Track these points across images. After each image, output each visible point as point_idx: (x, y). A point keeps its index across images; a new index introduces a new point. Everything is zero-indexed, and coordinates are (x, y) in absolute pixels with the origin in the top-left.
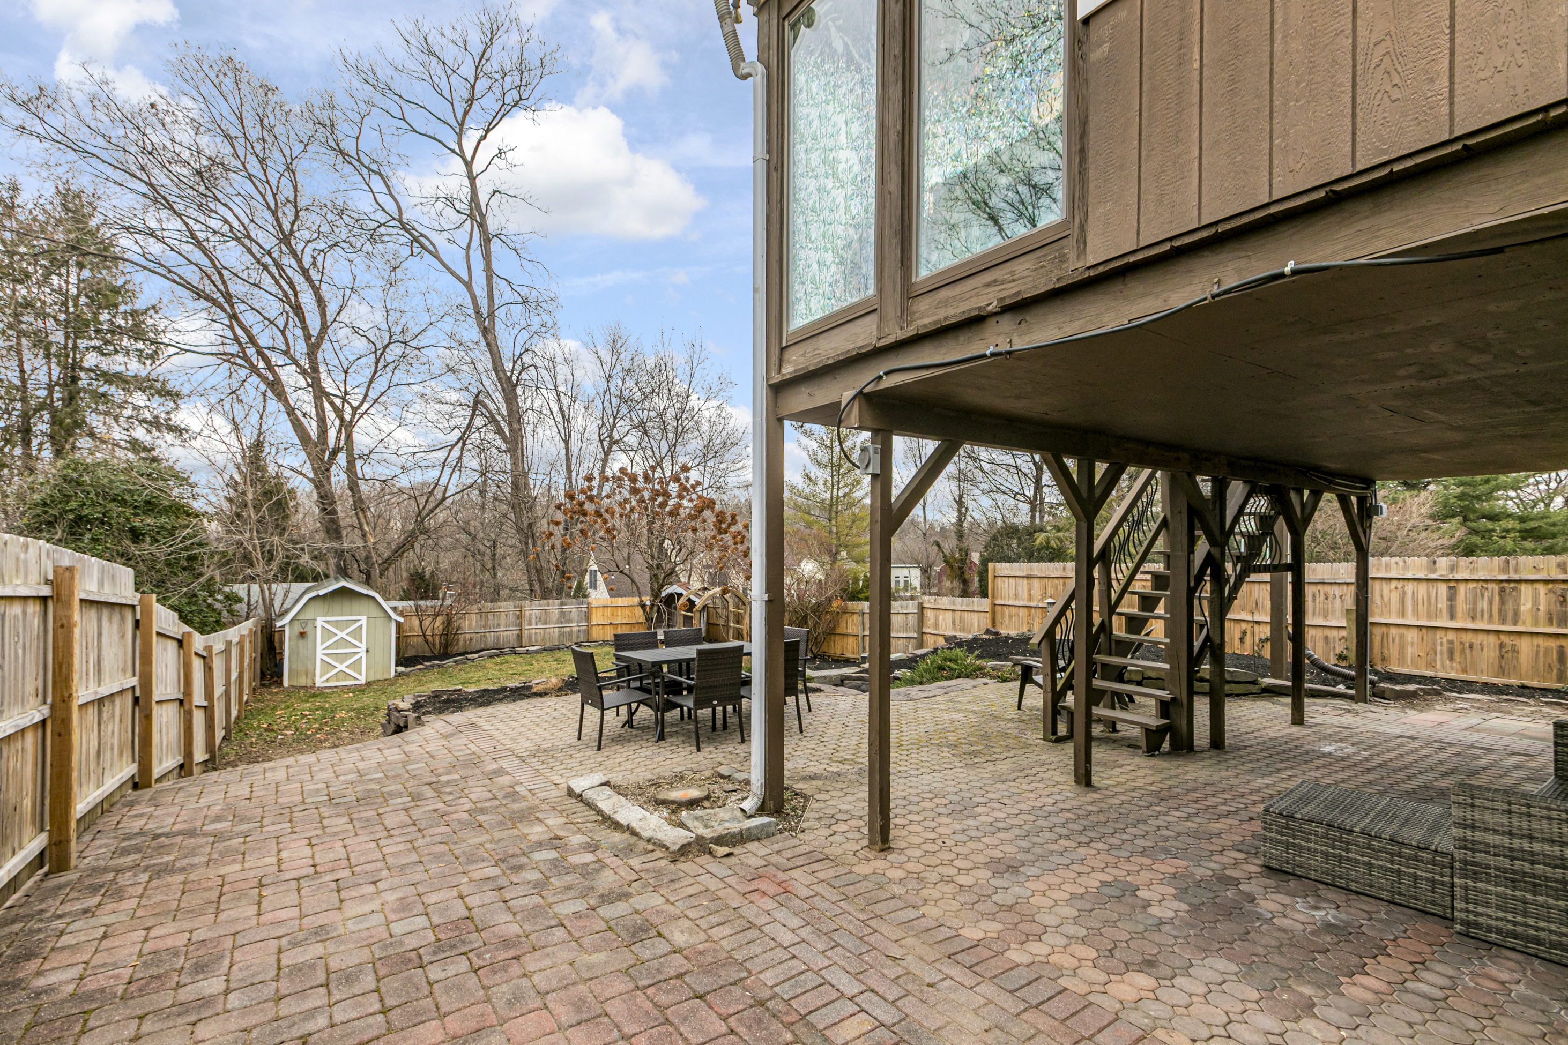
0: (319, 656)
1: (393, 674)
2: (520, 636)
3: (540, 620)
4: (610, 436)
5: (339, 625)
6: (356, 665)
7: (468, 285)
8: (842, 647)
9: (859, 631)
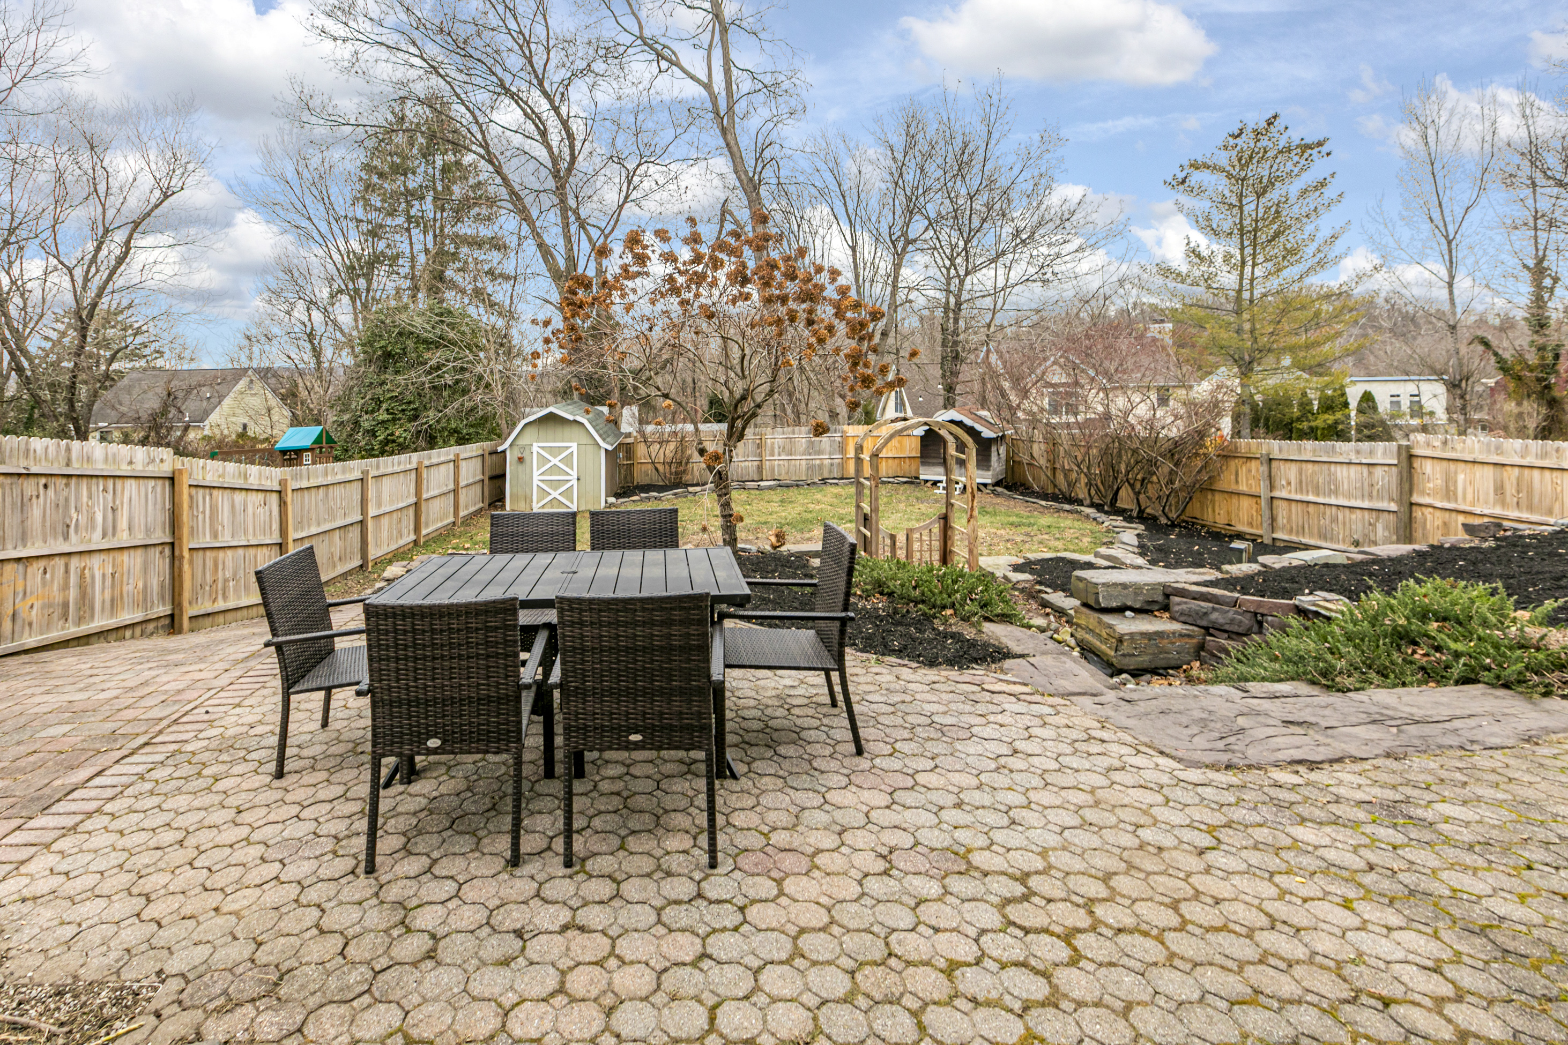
0: (535, 482)
1: (603, 504)
2: (760, 468)
3: (783, 450)
4: (905, 234)
5: (554, 451)
6: (567, 493)
7: (708, 86)
8: (1228, 513)
9: (1263, 490)
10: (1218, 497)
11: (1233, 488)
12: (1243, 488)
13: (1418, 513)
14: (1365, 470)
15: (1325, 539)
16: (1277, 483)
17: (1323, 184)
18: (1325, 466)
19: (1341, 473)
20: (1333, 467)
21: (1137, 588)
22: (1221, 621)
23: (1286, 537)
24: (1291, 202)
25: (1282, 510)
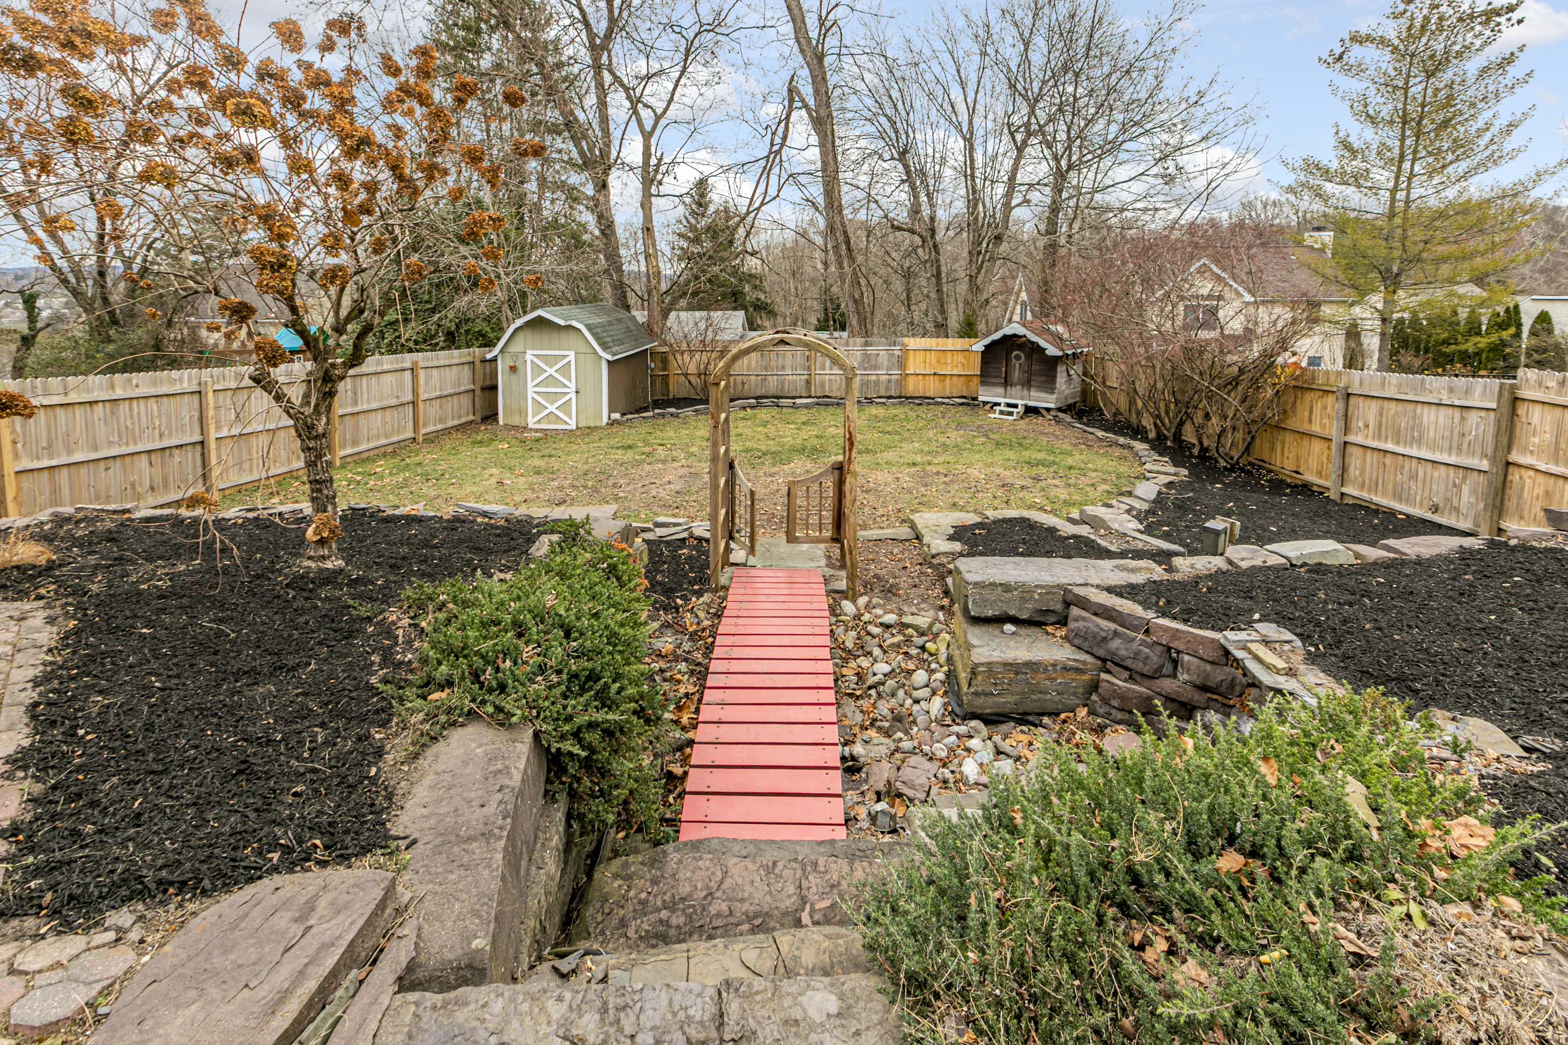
0: (530, 394)
1: (605, 420)
5: (548, 360)
6: (565, 407)
8: (1298, 458)
9: (1334, 431)
10: (1289, 437)
11: (1305, 427)
12: (1316, 428)
13: (1515, 476)
14: (1457, 414)
15: (1400, 499)
16: (1353, 425)
17: (1510, 59)
18: (1411, 407)
19: (1428, 416)
20: (1419, 408)
21: (1025, 591)
22: (1123, 653)
23: (1355, 493)
24: (1469, 83)
25: (1355, 458)
